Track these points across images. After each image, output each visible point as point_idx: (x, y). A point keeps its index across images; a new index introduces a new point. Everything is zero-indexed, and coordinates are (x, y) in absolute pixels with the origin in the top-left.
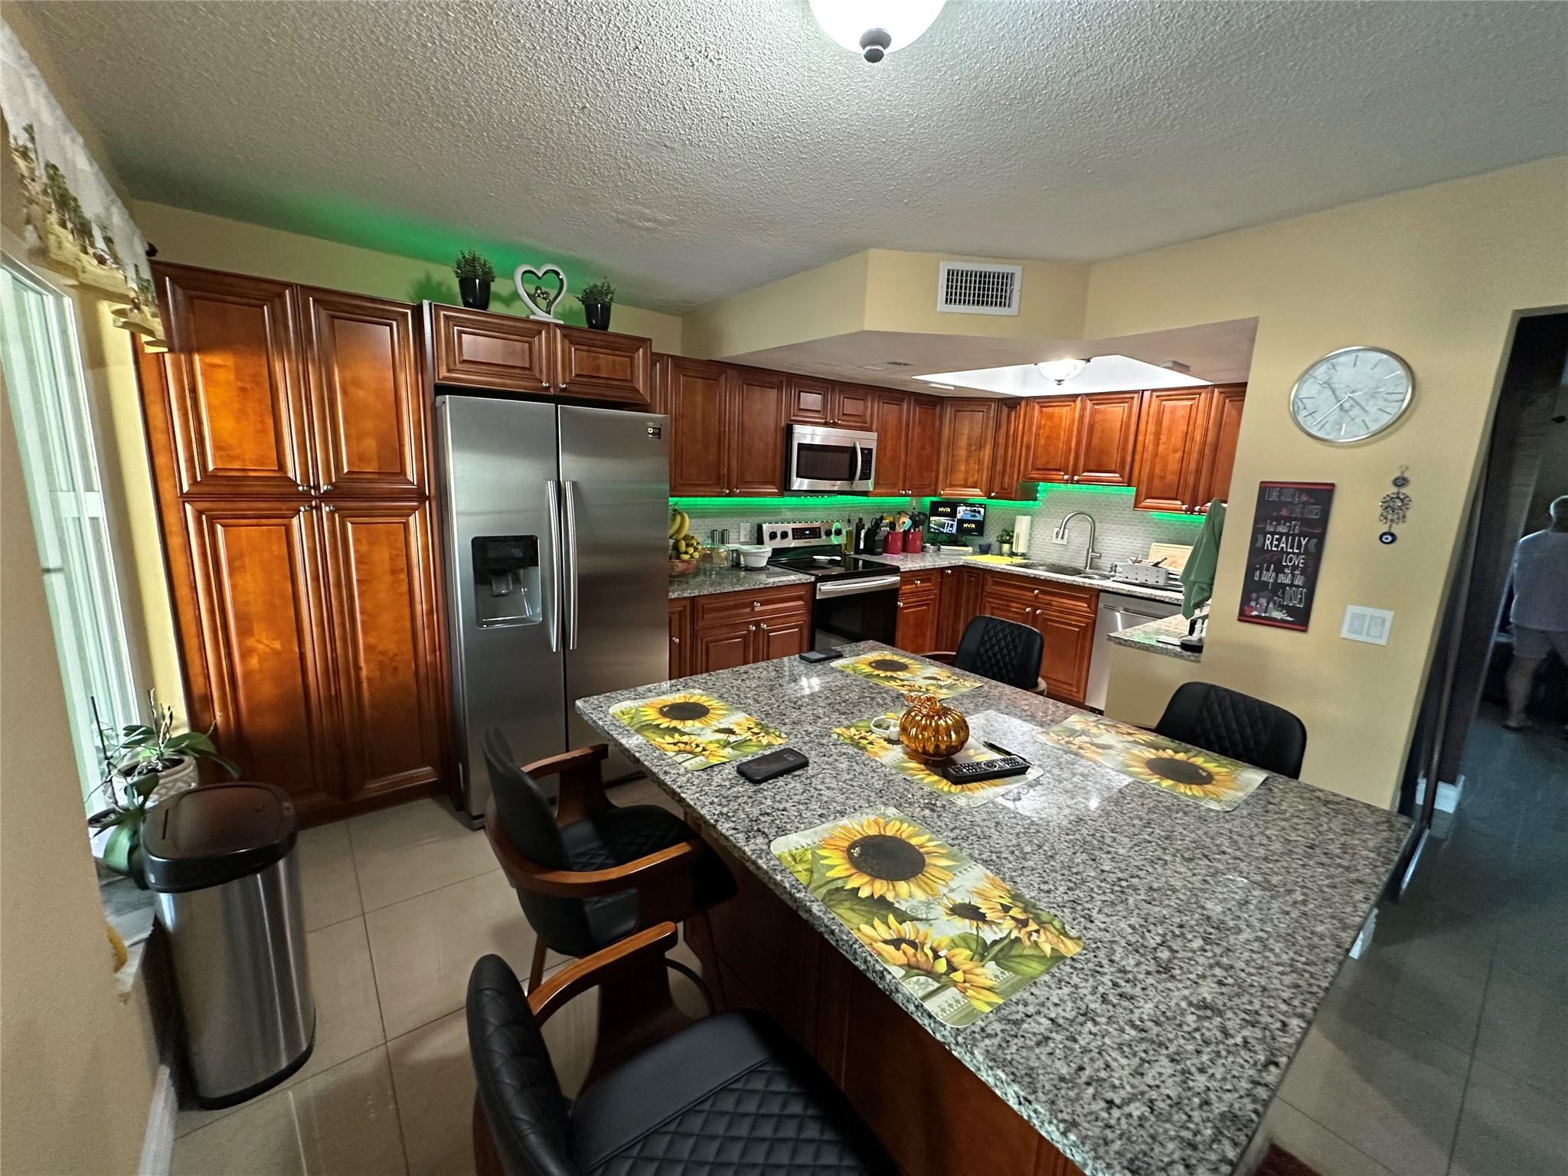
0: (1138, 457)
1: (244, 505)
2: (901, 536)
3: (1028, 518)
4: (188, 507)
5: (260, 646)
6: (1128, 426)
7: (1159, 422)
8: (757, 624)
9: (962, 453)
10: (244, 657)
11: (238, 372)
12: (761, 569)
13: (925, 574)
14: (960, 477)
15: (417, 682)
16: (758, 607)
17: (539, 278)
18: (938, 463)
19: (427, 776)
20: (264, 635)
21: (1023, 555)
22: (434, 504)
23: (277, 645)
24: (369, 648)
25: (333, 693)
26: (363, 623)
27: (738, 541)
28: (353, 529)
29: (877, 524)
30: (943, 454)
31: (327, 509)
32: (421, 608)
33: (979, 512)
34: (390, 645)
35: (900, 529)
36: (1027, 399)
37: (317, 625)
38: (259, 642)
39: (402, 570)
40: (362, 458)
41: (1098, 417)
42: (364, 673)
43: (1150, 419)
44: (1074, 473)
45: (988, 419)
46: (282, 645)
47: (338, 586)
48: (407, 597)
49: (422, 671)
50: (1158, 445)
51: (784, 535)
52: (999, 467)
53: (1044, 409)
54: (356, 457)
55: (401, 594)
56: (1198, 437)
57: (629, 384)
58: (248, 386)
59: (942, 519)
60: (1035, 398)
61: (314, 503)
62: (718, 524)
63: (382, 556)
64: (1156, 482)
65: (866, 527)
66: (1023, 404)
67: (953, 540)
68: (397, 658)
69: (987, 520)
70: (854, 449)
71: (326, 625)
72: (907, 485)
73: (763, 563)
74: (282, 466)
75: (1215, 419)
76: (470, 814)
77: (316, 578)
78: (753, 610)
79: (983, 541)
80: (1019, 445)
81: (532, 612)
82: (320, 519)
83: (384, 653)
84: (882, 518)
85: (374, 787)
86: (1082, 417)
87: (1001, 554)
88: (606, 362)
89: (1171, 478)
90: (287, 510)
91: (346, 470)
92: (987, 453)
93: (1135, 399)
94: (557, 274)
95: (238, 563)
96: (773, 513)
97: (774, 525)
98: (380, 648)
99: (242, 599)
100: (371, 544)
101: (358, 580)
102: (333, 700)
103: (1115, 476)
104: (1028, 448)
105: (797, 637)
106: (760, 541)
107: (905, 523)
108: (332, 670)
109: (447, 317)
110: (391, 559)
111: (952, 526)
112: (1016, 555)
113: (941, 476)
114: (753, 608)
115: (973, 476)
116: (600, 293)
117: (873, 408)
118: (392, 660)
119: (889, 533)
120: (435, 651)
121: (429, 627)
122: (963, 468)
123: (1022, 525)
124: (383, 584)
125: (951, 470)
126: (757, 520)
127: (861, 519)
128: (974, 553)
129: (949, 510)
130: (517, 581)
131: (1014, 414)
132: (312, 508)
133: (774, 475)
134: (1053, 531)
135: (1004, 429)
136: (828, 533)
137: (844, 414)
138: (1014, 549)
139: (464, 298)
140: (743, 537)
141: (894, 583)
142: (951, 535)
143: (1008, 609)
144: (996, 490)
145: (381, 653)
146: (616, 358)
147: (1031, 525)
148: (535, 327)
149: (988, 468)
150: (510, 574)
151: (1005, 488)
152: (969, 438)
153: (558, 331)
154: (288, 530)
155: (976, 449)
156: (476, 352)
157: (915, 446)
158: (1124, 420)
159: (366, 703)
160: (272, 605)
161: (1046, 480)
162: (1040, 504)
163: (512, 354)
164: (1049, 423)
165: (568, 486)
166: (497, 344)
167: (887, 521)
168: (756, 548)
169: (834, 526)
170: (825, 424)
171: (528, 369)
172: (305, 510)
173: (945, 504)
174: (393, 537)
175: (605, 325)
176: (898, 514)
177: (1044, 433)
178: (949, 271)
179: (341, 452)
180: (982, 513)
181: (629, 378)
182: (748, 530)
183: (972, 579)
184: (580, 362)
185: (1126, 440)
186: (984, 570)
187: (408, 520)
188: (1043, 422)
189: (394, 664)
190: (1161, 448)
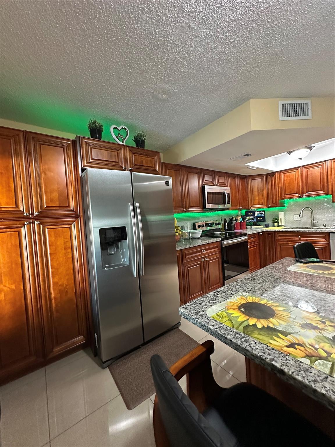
0: (330, 184)
2: (239, 224)
3: (284, 212)
5: (5, 288)
8: (204, 259)
9: (256, 193)
12: (199, 238)
14: (256, 201)
15: (76, 297)
16: (204, 252)
17: (119, 130)
18: (248, 198)
19: (80, 341)
20: (7, 282)
21: (283, 226)
22: (82, 218)
23: (13, 287)
24: (55, 284)
25: (39, 307)
26: (52, 272)
28: (48, 231)
29: (231, 220)
30: (249, 195)
31: (37, 223)
32: (77, 263)
33: (263, 213)
34: (64, 281)
35: (238, 221)
36: (278, 172)
37: (32, 276)
38: (5, 286)
39: (69, 247)
40: (52, 201)
41: (309, 173)
42: (53, 296)
43: (333, 169)
44: (303, 193)
45: (264, 181)
46: (16, 286)
47: (42, 256)
48: (71, 259)
49: (78, 292)
51: (203, 226)
52: (270, 196)
53: (285, 174)
54: (49, 200)
55: (69, 258)
57: (154, 169)
58: (3, 171)
59: (250, 217)
60: (281, 171)
61: (31, 221)
63: (60, 242)
65: (227, 222)
66: (276, 174)
67: (255, 224)
68: (67, 287)
69: (266, 216)
70: (224, 193)
71: (35, 275)
72: (240, 206)
73: (200, 236)
74: (17, 206)
77: (32, 254)
78: (202, 253)
79: (266, 223)
80: (277, 188)
81: (125, 261)
82: (34, 228)
83: (62, 285)
84: (233, 218)
85: (57, 350)
86: (302, 174)
87: (274, 226)
88: (145, 161)
90: (19, 224)
91: (45, 206)
92: (265, 192)
93: (324, 164)
94: (125, 129)
96: (198, 218)
97: (199, 223)
98: (60, 283)
100: (56, 237)
101: (50, 254)
102: (39, 310)
103: (322, 192)
104: (281, 188)
105: (217, 262)
107: (240, 219)
108: (38, 296)
109: (86, 142)
110: (64, 243)
111: (254, 219)
112: (281, 226)
113: (250, 202)
115: (261, 200)
116: (141, 136)
117: (226, 180)
118: (65, 288)
119: (236, 223)
120: (83, 282)
121: (80, 272)
122: (257, 198)
123: (281, 216)
124: (61, 255)
125: (253, 199)
126: (194, 221)
127: (225, 219)
128: (264, 228)
129: (252, 214)
130: (118, 248)
131: (273, 177)
132: (30, 223)
133: (200, 205)
134: (294, 216)
135: (270, 184)
136: (216, 224)
137: (219, 182)
138: (280, 224)
139: (92, 137)
140: (189, 228)
141: (246, 239)
142: (254, 222)
143: (288, 245)
144: (270, 204)
145: (60, 285)
146: (149, 159)
147: (285, 215)
148: (119, 146)
149: (266, 197)
150: (114, 244)
151: (274, 203)
152: (258, 188)
153: (127, 148)
154: (19, 233)
155: (261, 192)
156: (98, 156)
157: (241, 192)
158: (321, 172)
159: (54, 309)
160: (12, 268)
161: (290, 198)
162: (287, 207)
163: (111, 156)
164: (288, 178)
165: (137, 205)
166: (105, 153)
167: (234, 219)
168: (195, 231)
169: (218, 222)
170: (214, 185)
171: (118, 162)
172: (27, 224)
173: (250, 212)
174: (65, 234)
175: (143, 147)
176: (238, 216)
177: (287, 182)
178: (282, 104)
179: (43, 199)
180: (264, 214)
181: (154, 166)
182: (190, 225)
183: (270, 236)
184: (136, 160)
185: (323, 178)
186: (274, 232)
187: (71, 226)
188: (286, 178)
189: (66, 290)
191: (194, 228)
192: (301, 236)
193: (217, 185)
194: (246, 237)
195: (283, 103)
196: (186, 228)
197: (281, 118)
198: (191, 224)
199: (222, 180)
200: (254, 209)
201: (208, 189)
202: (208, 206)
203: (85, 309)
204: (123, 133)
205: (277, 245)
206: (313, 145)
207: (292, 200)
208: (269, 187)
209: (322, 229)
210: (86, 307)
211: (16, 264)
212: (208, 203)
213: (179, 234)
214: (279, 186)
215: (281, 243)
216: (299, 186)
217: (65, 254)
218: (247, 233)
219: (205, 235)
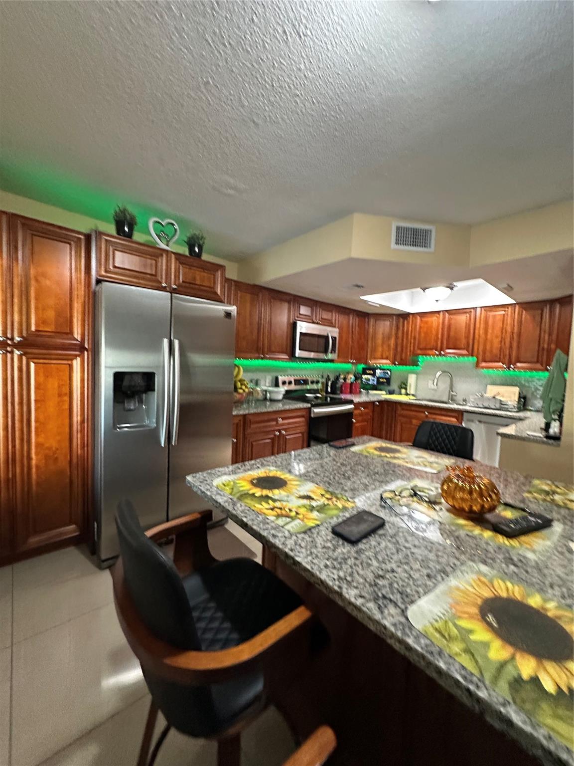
0: (476, 341)
2: (349, 386)
3: (415, 376)
6: (469, 325)
7: (486, 323)
8: (279, 431)
9: (379, 342)
12: (279, 401)
13: (365, 404)
14: (379, 354)
15: (70, 467)
16: (280, 421)
17: (163, 226)
18: (367, 347)
19: (71, 532)
21: (413, 395)
22: (90, 353)
24: (38, 445)
25: (10, 476)
26: (36, 428)
27: (265, 385)
28: (35, 367)
29: (337, 378)
30: (370, 342)
31: (18, 353)
32: (76, 418)
33: (388, 373)
34: (53, 443)
35: (349, 381)
36: (414, 313)
39: (66, 394)
40: (44, 322)
41: (453, 322)
42: (34, 462)
43: (482, 322)
44: (442, 349)
45: (393, 324)
47: (21, 403)
48: (68, 412)
49: (75, 460)
50: (487, 334)
51: (290, 383)
52: (399, 349)
53: (422, 319)
54: (41, 321)
55: (64, 410)
56: (509, 329)
59: (369, 377)
60: (417, 313)
61: (9, 349)
62: (255, 376)
63: (53, 384)
64: (487, 353)
65: (331, 380)
66: (411, 316)
67: (374, 388)
68: (58, 452)
69: (392, 377)
70: (327, 337)
71: (10, 429)
72: (353, 357)
73: (280, 397)
75: (518, 320)
76: (99, 557)
78: (277, 423)
79: (391, 388)
80: (410, 337)
81: (150, 421)
82: (12, 360)
83: (49, 448)
84: (340, 375)
85: (34, 541)
87: (400, 394)
88: (200, 277)
89: (496, 351)
91: (33, 329)
92: (392, 342)
93: (472, 312)
94: (173, 225)
96: (283, 371)
97: (284, 377)
98: (47, 445)
100: (46, 377)
101: (36, 401)
102: (10, 482)
104: (415, 339)
105: (301, 439)
106: (277, 385)
107: (351, 378)
108: (11, 460)
109: (106, 240)
110: (59, 387)
111: (374, 380)
112: (409, 395)
113: (369, 354)
114: (277, 421)
115: (385, 353)
116: (198, 238)
117: (335, 317)
118: (54, 453)
119: (343, 383)
120: (84, 446)
121: (81, 431)
122: (380, 349)
123: (412, 379)
124: (52, 403)
125: (374, 350)
126: (275, 374)
127: (328, 376)
128: (387, 394)
129: (372, 372)
130: (141, 401)
131: (406, 322)
132: (7, 352)
133: (287, 349)
134: (426, 382)
135: (401, 330)
136: (312, 382)
137: (322, 318)
138: (408, 392)
139: (118, 233)
140: (269, 383)
141: (351, 409)
142: (374, 385)
143: (411, 423)
144: (397, 360)
145: (47, 448)
146: (206, 275)
147: (417, 379)
148: (159, 252)
149: (393, 349)
150: (136, 397)
151: (403, 360)
152: (383, 334)
153: (173, 255)
155: (387, 340)
156: (123, 262)
157: (356, 336)
158: (467, 322)
159: (34, 481)
161: (426, 355)
162: (420, 368)
163: (145, 266)
164: (426, 326)
165: (176, 342)
166: (135, 259)
168: (275, 389)
169: (315, 379)
170: (313, 323)
171: (155, 275)
172: (3, 353)
173: (370, 369)
174: (61, 374)
175: (199, 255)
176: (348, 373)
177: (423, 331)
178: (397, 227)
179: (31, 317)
181: (212, 285)
182: (270, 379)
183: (389, 407)
184: (185, 274)
185: (469, 333)
187: (72, 363)
188: (422, 325)
189: (56, 456)
190: (489, 337)
192: (428, 413)
193: (317, 323)
195: (398, 225)
196: (262, 382)
197: (393, 245)
198: (272, 378)
199: (326, 315)
200: (375, 365)
201: (303, 327)
204: (169, 230)
205: (397, 423)
207: (428, 357)
208: (399, 335)
210: (84, 484)
212: (300, 349)
213: (244, 391)
214: (413, 334)
215: (404, 420)
216: (438, 338)
217: (58, 403)
218: (354, 401)
219: (288, 395)
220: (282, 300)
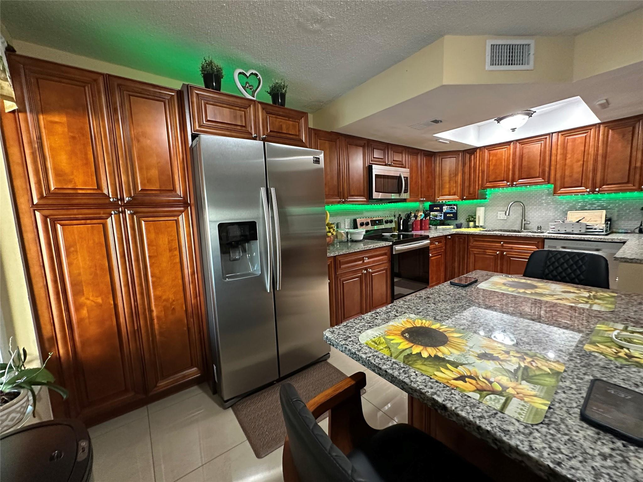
0: (552, 168)
1: (75, 211)
2: (419, 223)
3: (484, 208)
4: (37, 214)
5: (88, 302)
6: (545, 152)
7: (564, 147)
8: (367, 270)
9: (447, 179)
10: (77, 310)
11: (69, 127)
12: (360, 241)
13: (438, 239)
14: (446, 190)
15: (187, 316)
16: (367, 260)
17: (247, 77)
18: (435, 185)
19: (193, 374)
20: (91, 294)
21: (481, 227)
22: (193, 208)
23: (99, 300)
24: (157, 298)
25: (136, 328)
26: (153, 282)
27: (346, 227)
28: (145, 225)
29: (409, 216)
30: (437, 180)
31: (129, 212)
32: (187, 271)
33: (454, 208)
34: (170, 295)
35: (419, 219)
36: (481, 147)
37: (125, 286)
38: (88, 299)
39: (175, 249)
40: (149, 181)
41: (525, 151)
42: (155, 314)
43: (559, 147)
44: (513, 181)
45: (459, 161)
46: (102, 300)
47: (137, 260)
48: (179, 265)
49: (190, 310)
50: (566, 159)
51: (367, 224)
52: (467, 184)
53: (490, 152)
54: (146, 180)
55: (176, 263)
56: (592, 151)
57: (297, 137)
58: (77, 136)
59: (436, 213)
60: (484, 147)
61: (120, 210)
63: (163, 241)
64: (567, 179)
65: (403, 219)
66: (478, 151)
67: (442, 223)
68: (174, 303)
69: (459, 212)
70: (400, 178)
71: (130, 285)
72: (423, 196)
73: (362, 238)
74: (99, 187)
75: (603, 141)
76: (222, 398)
77: (123, 256)
78: (363, 262)
79: (458, 222)
80: (477, 171)
81: (255, 269)
82: (125, 219)
83: (167, 300)
84: (411, 213)
85: (163, 384)
86: (514, 153)
87: (468, 227)
88: (286, 125)
89: (577, 176)
90: (103, 214)
91: (140, 189)
92: (459, 178)
93: (548, 139)
95: (72, 249)
96: (360, 212)
97: (362, 219)
98: (164, 298)
99: (76, 272)
100: (157, 233)
101: (150, 257)
102: (136, 332)
103: (540, 180)
104: (483, 172)
105: (385, 275)
107: (421, 215)
108: (134, 314)
109: (197, 94)
110: (169, 242)
111: (441, 216)
112: (478, 227)
113: (437, 191)
114: (363, 260)
115: (453, 189)
116: (280, 86)
117: (405, 158)
118: (172, 304)
119: (414, 221)
121: (192, 282)
122: (447, 186)
123: (480, 212)
124: (164, 259)
125: (442, 187)
126: (354, 217)
127: (400, 215)
128: (454, 228)
129: (439, 208)
130: (244, 251)
131: (473, 156)
132: (119, 212)
133: (364, 192)
134: (497, 213)
135: (468, 165)
136: (387, 222)
137: (393, 160)
138: (477, 224)
139: (206, 87)
140: (348, 225)
141: (427, 244)
142: (441, 220)
143: (485, 253)
144: (466, 195)
145: (165, 300)
146: (291, 123)
147: (485, 211)
148: (247, 102)
149: (461, 185)
150: (240, 246)
151: (471, 194)
152: (449, 171)
153: (259, 105)
154: (105, 226)
155: (454, 177)
156: (215, 115)
157: (425, 176)
158: (542, 150)
159: (157, 332)
160: (96, 274)
161: (494, 187)
162: (489, 200)
163: (235, 117)
164: (495, 158)
165: (273, 190)
166: (226, 111)
167: (413, 215)
168: (356, 231)
169: (389, 219)
170: (386, 165)
171: (244, 127)
172: (115, 214)
173: (437, 206)
174: (169, 229)
175: (283, 104)
176: (418, 211)
177: (492, 163)
178: (492, 45)
179: (137, 178)
180: (456, 209)
181: (298, 134)
182: (349, 221)
183: (461, 240)
184: (272, 124)
185: (544, 160)
186: (468, 234)
187: (178, 219)
188: (491, 158)
189: (173, 307)
190: (568, 161)
191: (355, 227)
192: (505, 243)
193: (390, 165)
194: (427, 242)
195: (493, 43)
196: (342, 226)
197: (488, 67)
198: (351, 221)
199: (398, 157)
200: (442, 202)
201: (377, 170)
202: (376, 195)
203: (200, 333)
204: (253, 81)
205: (470, 254)
206: (533, 109)
207: (497, 189)
208: (466, 171)
209: (535, 232)
210: (200, 331)
211: (102, 269)
212: (376, 191)
213: (332, 234)
214: (480, 168)
215: (476, 251)
216: (509, 169)
217: (170, 257)
218: (428, 236)
219: (370, 236)
220: (358, 145)
